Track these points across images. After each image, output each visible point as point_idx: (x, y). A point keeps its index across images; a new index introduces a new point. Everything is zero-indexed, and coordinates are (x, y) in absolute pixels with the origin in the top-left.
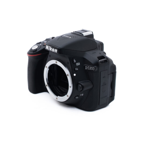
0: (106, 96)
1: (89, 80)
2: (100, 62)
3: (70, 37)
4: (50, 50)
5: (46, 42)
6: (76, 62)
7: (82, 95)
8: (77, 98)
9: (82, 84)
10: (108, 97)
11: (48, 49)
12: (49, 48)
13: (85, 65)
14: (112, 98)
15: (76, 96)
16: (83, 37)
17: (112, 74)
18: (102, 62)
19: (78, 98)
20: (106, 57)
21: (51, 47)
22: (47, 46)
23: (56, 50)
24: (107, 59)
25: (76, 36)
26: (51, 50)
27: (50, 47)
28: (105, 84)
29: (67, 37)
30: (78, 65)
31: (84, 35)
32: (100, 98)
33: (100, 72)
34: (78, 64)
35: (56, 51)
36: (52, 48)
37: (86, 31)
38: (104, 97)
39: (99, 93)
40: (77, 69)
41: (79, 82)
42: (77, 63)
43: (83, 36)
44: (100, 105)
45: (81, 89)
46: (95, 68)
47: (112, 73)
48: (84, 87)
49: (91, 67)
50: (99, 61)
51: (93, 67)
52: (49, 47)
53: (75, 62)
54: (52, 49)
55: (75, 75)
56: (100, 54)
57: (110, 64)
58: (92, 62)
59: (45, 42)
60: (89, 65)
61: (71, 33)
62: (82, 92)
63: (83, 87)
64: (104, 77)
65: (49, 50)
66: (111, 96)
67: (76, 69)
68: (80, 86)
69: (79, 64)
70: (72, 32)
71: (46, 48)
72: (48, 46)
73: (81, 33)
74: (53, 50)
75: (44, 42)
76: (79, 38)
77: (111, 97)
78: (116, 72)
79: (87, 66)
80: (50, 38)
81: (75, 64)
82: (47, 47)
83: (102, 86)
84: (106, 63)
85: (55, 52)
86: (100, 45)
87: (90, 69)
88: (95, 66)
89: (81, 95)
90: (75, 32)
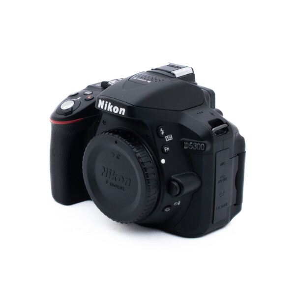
0: (226, 204)
1: (193, 172)
2: (214, 132)
3: (149, 82)
4: (108, 110)
5: (91, 92)
6: (166, 134)
7: (179, 204)
8: (167, 210)
9: (179, 180)
10: (231, 205)
11: (102, 108)
12: (106, 105)
13: (184, 139)
14: (236, 207)
15: (165, 208)
16: (175, 79)
17: (238, 157)
18: (218, 132)
19: (170, 210)
20: (224, 122)
21: (110, 104)
22: (100, 101)
23: (121, 109)
24: (228, 126)
25: (161, 78)
26: (111, 111)
27: (108, 104)
28: (225, 179)
29: (143, 80)
30: (168, 140)
31: (177, 76)
32: (215, 209)
33: (216, 154)
34: (169, 138)
35: (123, 111)
36: (112, 106)
37: (179, 68)
38: (222, 207)
39: (212, 199)
40: (167, 149)
41: (172, 177)
42: (167, 137)
43: (175, 77)
44: (214, 223)
45: (178, 192)
46: (205, 144)
47: (238, 155)
48: (183, 187)
49: (197, 143)
50: (212, 129)
51: (201, 143)
52: (105, 103)
53: (163, 133)
54: (112, 108)
55: (163, 161)
56: (212, 114)
57: (234, 135)
58: (199, 132)
59: (88, 93)
60: (191, 140)
61: (147, 72)
62: (179, 196)
63: (181, 187)
64: (222, 164)
65: (105, 109)
66: (235, 203)
67: (165, 150)
68: (175, 184)
69: (171, 137)
70: (150, 69)
71: (99, 107)
72: (103, 101)
73: (170, 72)
74: (116, 110)
75: (86, 93)
76: (167, 82)
77: (235, 205)
78: (245, 152)
79: (189, 142)
80: (96, 84)
81: (163, 137)
82: (101, 104)
83: (219, 182)
84: (226, 133)
85: (120, 113)
86: (209, 95)
87: (195, 147)
88: (205, 142)
89: (175, 204)
90: (156, 69)
